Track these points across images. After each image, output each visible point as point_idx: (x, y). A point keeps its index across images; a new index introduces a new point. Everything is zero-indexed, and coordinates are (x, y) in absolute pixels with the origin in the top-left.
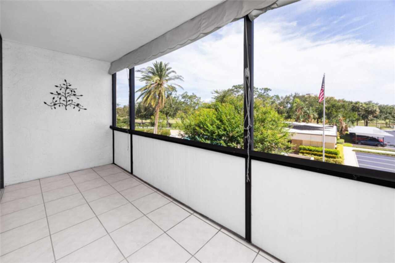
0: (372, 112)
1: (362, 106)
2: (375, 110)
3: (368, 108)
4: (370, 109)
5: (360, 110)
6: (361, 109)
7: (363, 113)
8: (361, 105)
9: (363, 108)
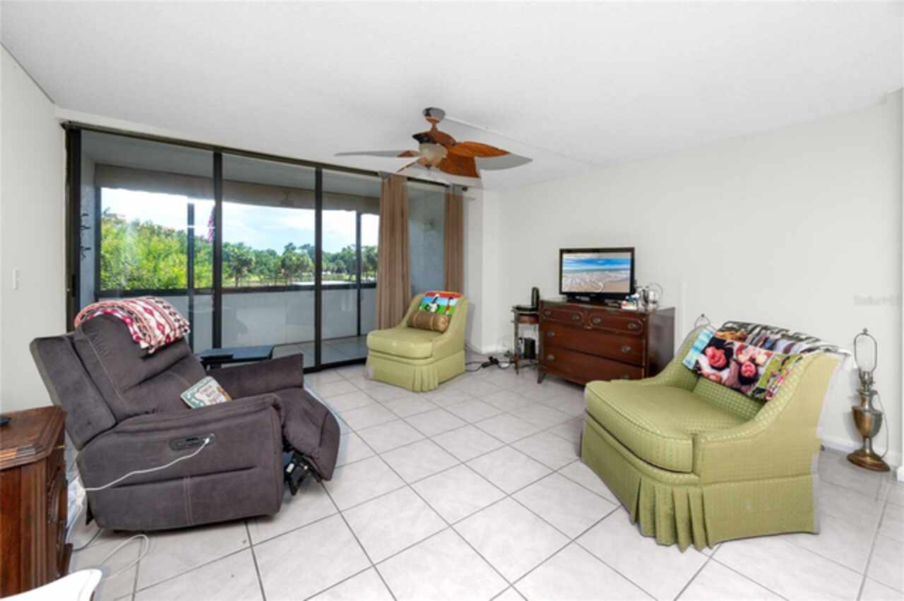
0: (246, 263)
1: (233, 251)
2: (251, 260)
3: (242, 255)
4: (244, 258)
5: (231, 258)
6: (233, 256)
7: (235, 264)
8: (232, 249)
9: (235, 256)
